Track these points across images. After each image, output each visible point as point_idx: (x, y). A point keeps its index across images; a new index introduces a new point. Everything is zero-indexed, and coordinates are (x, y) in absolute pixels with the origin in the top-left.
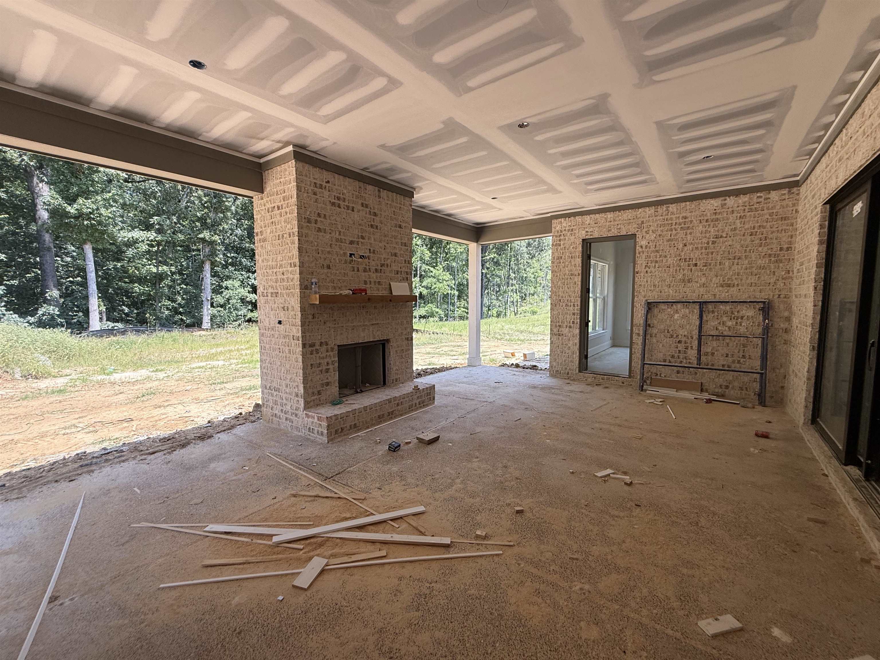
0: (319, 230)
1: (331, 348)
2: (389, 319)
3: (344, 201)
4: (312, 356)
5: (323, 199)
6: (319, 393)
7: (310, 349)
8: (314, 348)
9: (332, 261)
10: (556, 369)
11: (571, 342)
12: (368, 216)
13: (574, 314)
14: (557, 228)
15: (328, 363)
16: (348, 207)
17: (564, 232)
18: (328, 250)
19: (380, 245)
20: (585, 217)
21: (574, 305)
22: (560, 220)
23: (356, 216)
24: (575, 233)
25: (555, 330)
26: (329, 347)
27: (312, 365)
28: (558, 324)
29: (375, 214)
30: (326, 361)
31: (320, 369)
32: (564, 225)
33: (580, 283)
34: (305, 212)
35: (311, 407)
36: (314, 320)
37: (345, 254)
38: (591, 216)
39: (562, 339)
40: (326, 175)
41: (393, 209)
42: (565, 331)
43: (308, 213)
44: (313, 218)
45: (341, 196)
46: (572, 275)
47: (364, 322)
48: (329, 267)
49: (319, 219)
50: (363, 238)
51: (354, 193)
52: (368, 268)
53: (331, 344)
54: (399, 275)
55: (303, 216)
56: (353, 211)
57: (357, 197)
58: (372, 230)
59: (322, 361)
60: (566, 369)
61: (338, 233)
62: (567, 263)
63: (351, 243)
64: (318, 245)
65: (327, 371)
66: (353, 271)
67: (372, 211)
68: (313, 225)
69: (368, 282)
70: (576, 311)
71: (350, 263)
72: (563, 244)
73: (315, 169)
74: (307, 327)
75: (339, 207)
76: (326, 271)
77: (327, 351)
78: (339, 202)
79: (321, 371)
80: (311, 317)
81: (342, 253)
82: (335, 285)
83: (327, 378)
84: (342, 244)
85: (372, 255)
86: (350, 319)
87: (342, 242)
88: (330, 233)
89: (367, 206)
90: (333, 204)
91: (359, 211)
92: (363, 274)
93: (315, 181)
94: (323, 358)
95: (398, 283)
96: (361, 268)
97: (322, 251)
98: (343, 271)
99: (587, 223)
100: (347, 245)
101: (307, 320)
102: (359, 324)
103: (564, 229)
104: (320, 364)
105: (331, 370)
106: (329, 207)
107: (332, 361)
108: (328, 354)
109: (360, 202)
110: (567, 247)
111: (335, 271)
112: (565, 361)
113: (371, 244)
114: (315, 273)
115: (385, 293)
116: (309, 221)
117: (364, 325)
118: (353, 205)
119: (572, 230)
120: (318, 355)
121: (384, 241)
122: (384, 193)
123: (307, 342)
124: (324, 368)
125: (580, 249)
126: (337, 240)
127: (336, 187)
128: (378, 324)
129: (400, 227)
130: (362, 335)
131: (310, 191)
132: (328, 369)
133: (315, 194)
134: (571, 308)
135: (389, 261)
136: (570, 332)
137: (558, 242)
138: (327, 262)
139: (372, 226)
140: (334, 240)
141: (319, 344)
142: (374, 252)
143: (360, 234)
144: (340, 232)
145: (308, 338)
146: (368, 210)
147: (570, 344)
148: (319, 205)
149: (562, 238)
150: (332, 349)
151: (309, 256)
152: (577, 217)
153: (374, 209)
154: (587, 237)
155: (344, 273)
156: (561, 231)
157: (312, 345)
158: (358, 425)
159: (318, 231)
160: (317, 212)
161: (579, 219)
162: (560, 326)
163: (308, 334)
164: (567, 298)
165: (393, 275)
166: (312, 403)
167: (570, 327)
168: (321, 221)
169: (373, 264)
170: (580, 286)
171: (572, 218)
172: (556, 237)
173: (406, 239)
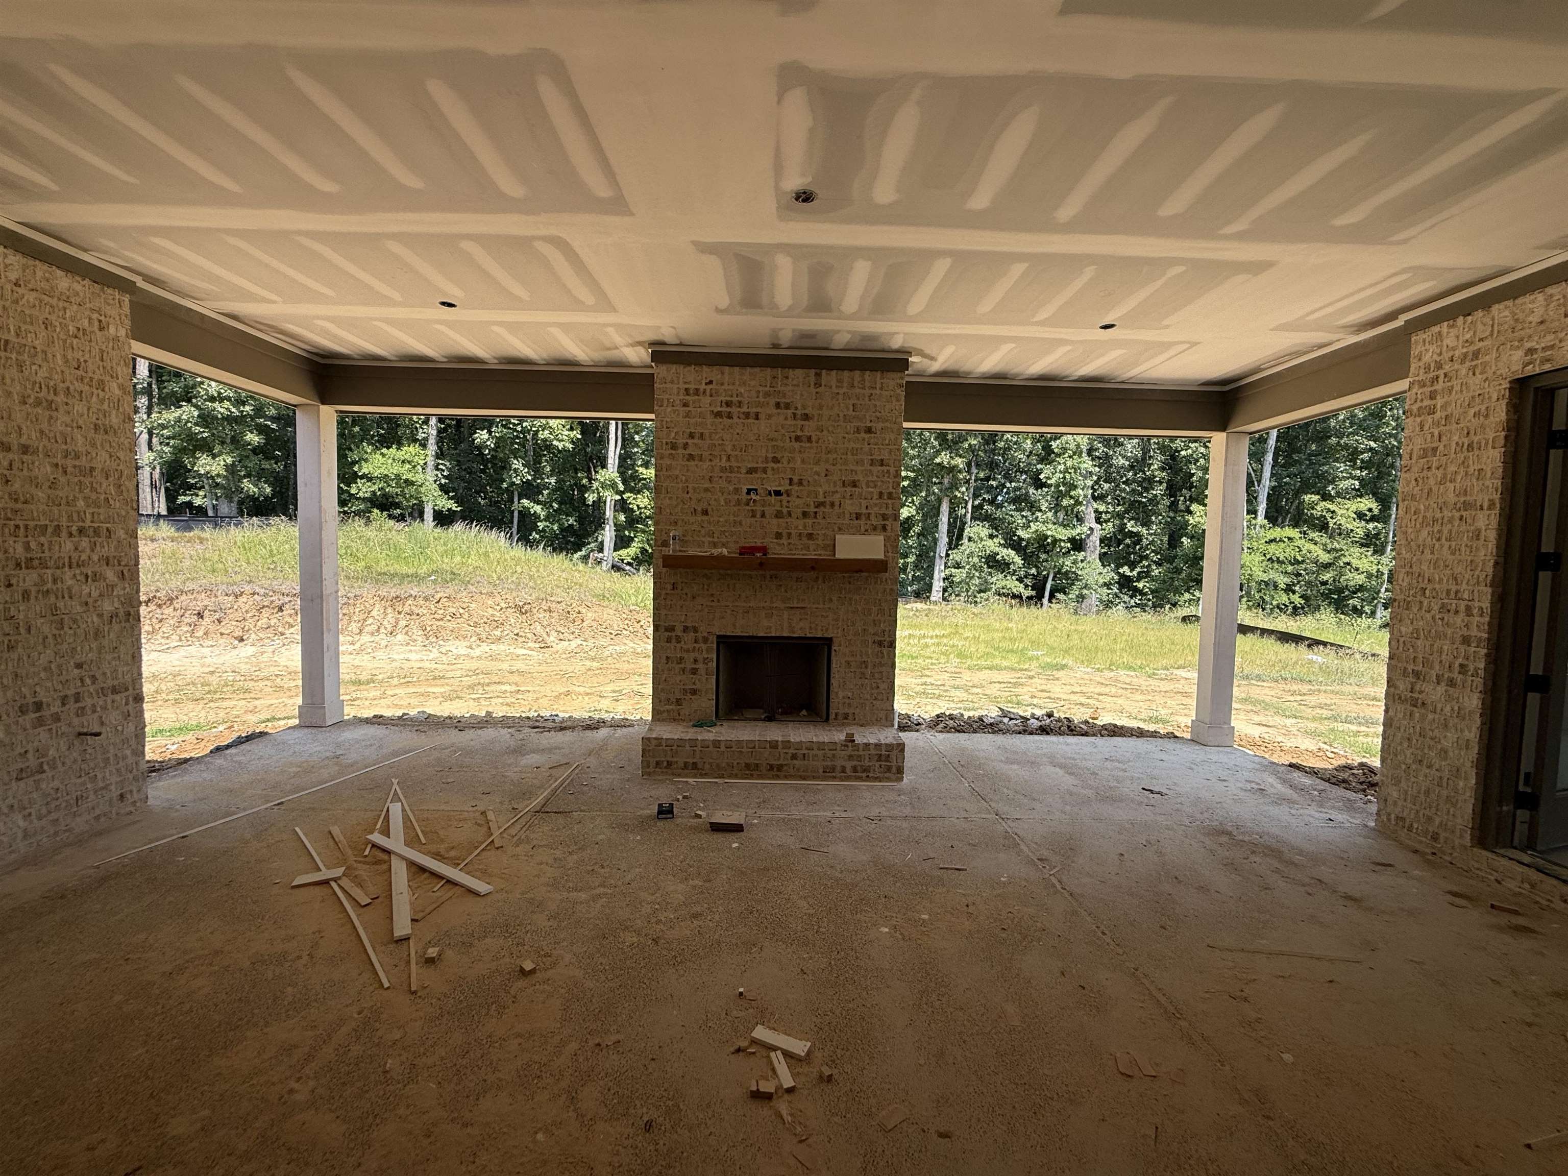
0: (691, 457)
1: (704, 637)
2: (831, 600)
3: (740, 407)
4: (668, 645)
5: (699, 410)
6: (678, 702)
7: (667, 634)
8: (673, 634)
9: (713, 502)
10: (1398, 810)
11: (1451, 736)
12: (790, 422)
13: (1466, 640)
14: (1427, 358)
15: (696, 661)
16: (747, 415)
17: (1447, 368)
18: (706, 486)
19: (816, 468)
20: (1528, 298)
21: (1468, 609)
22: (1436, 329)
23: (763, 427)
24: (1485, 365)
25: (1403, 685)
26: (699, 635)
27: (667, 658)
28: (1410, 668)
29: (806, 417)
30: (692, 655)
31: (682, 666)
32: (1449, 341)
33: (1492, 535)
34: (668, 434)
35: (663, 720)
36: (676, 592)
37: (737, 490)
38: (1550, 290)
39: (1423, 718)
40: (707, 372)
41: (851, 402)
42: (1435, 693)
43: (673, 435)
44: (681, 441)
45: (735, 399)
46: (1467, 506)
47: (772, 602)
48: (705, 512)
49: (690, 441)
50: (776, 460)
51: (761, 389)
52: (785, 510)
53: (703, 630)
54: (862, 522)
55: (664, 441)
56: (757, 419)
57: (767, 395)
58: (797, 445)
59: (685, 655)
60: (1430, 819)
61: (724, 458)
62: (1452, 468)
63: (751, 471)
64: (686, 480)
65: (694, 671)
66: (753, 516)
67: (799, 412)
68: (680, 451)
69: (784, 534)
70: (1474, 632)
71: (748, 504)
72: (1444, 407)
73: (688, 368)
74: (663, 602)
75: (730, 416)
76: (700, 518)
77: (696, 642)
78: (729, 409)
79: (684, 670)
80: (669, 587)
81: (731, 488)
82: (716, 540)
83: (694, 684)
84: (733, 475)
85: (796, 488)
86: (743, 595)
87: (731, 472)
88: (711, 460)
89: (787, 406)
90: (718, 415)
91: (769, 417)
92: (775, 521)
93: (687, 386)
94: (688, 651)
95: (859, 537)
96: (769, 511)
97: (694, 489)
98: (732, 518)
99: (1535, 319)
100: (743, 476)
101: (664, 592)
102: (762, 604)
103: (1446, 356)
104: (681, 659)
105: (702, 672)
106: (710, 419)
107: (705, 659)
108: (697, 646)
109: (772, 402)
110: (1456, 414)
111: (716, 519)
112: (1427, 792)
113: (793, 470)
114: (680, 523)
115: (824, 555)
116: (674, 447)
117: (771, 608)
118: (759, 410)
119: (1476, 355)
120: (678, 645)
121: (827, 461)
122: (830, 378)
123: (662, 623)
124: (689, 666)
125: (1500, 414)
126: (723, 469)
127: (726, 387)
128: (802, 608)
129: (869, 430)
130: (765, 623)
131: (678, 402)
132: (697, 669)
133: (685, 405)
134: (1459, 620)
135: (838, 496)
136: (1449, 698)
137: (1427, 402)
138: (704, 505)
139: (798, 439)
140: (717, 469)
141: (682, 628)
142: (800, 483)
143: (770, 455)
144: (729, 457)
145: (663, 617)
146: (790, 412)
147: (1449, 739)
148: (692, 421)
149: (1439, 386)
150: (705, 640)
151: (670, 498)
152: (1495, 308)
153: (804, 407)
154: (1530, 370)
155: (735, 522)
156: (1439, 366)
157: (671, 629)
158: (700, 766)
159: (688, 460)
160: (688, 431)
161: (1501, 312)
162: (1417, 674)
163: (663, 612)
164: (1445, 586)
165: (847, 521)
166: (665, 715)
167: (1451, 683)
168: (695, 444)
169: (797, 504)
170: (1492, 546)
171: (1480, 314)
172: (1423, 385)
173: (886, 453)
